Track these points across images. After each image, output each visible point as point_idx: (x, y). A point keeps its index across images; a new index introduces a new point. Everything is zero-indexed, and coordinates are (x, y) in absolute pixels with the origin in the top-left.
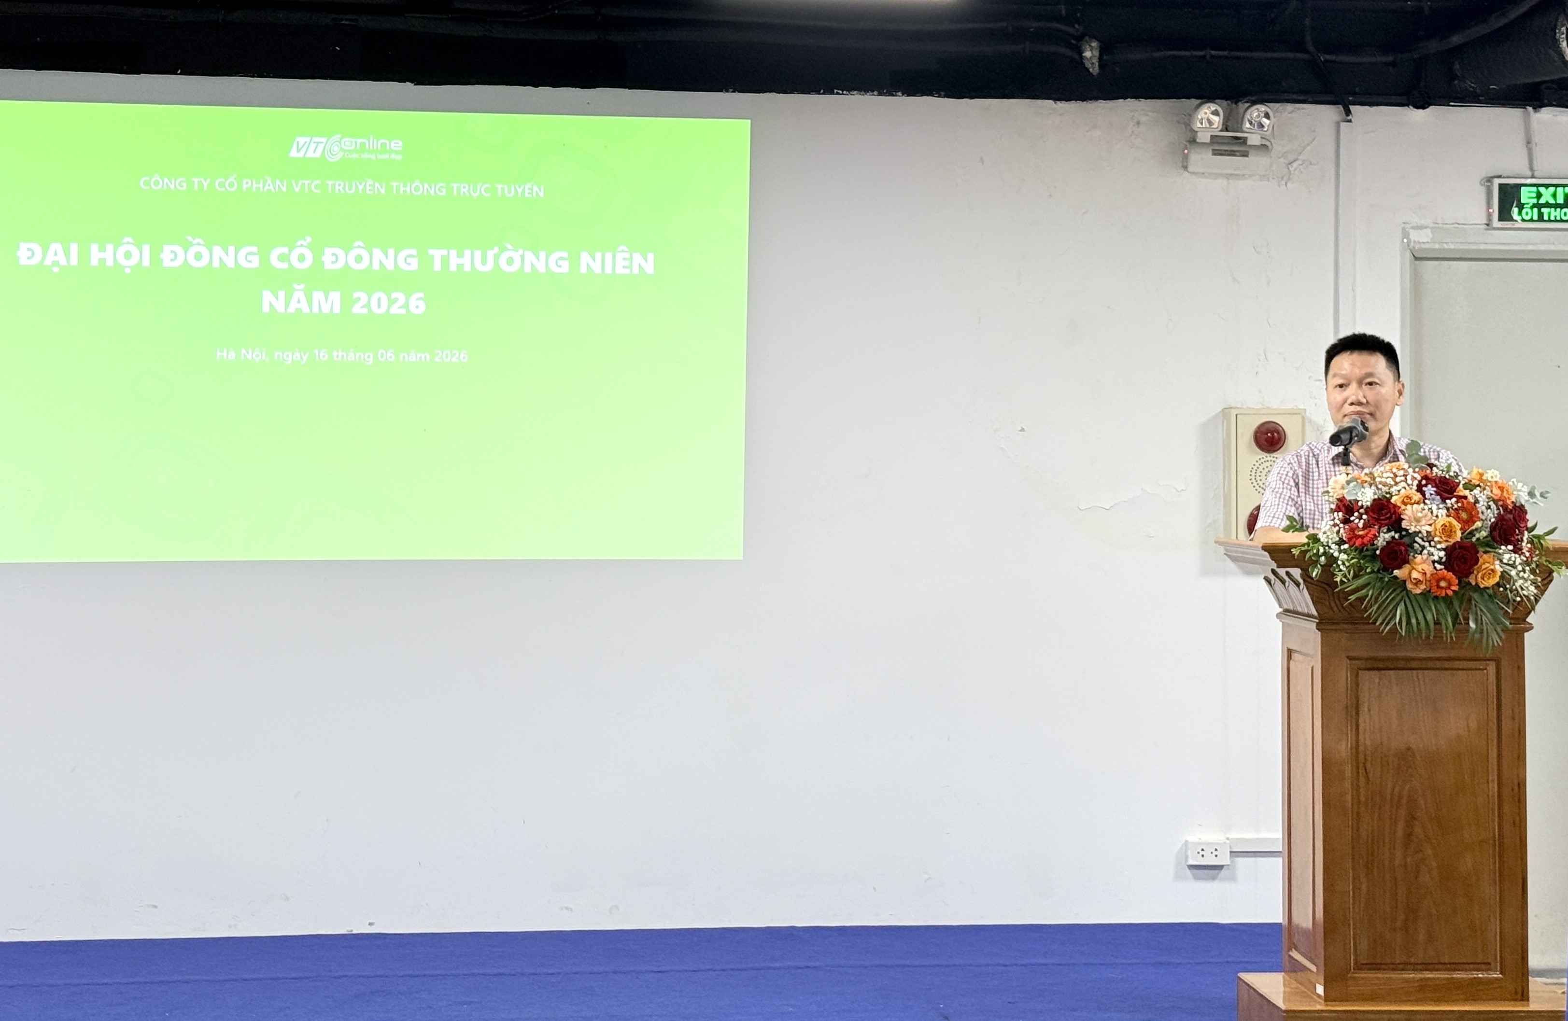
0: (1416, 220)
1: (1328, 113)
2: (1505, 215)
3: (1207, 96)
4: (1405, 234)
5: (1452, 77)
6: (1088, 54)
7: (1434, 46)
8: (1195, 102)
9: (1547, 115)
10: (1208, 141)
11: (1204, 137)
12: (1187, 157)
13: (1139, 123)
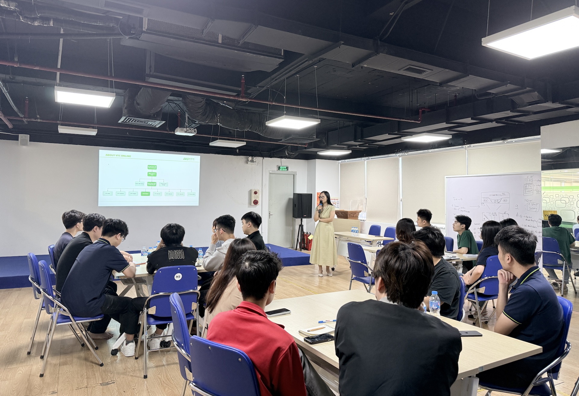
0: (270, 170)
1: (261, 158)
2: (279, 170)
3: (250, 156)
4: (269, 171)
5: (274, 155)
6: (237, 151)
7: (272, 152)
8: (248, 156)
9: (283, 159)
11: (249, 160)
12: (248, 162)
13: (242, 158)
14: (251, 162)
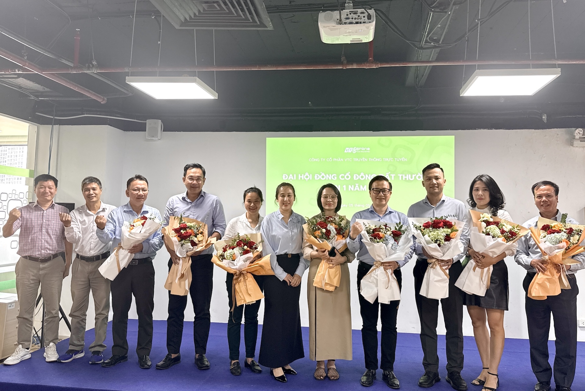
3: (577, 127)
6: (544, 117)
10: (578, 138)
12: (573, 143)
13: (558, 134)
14: (581, 141)
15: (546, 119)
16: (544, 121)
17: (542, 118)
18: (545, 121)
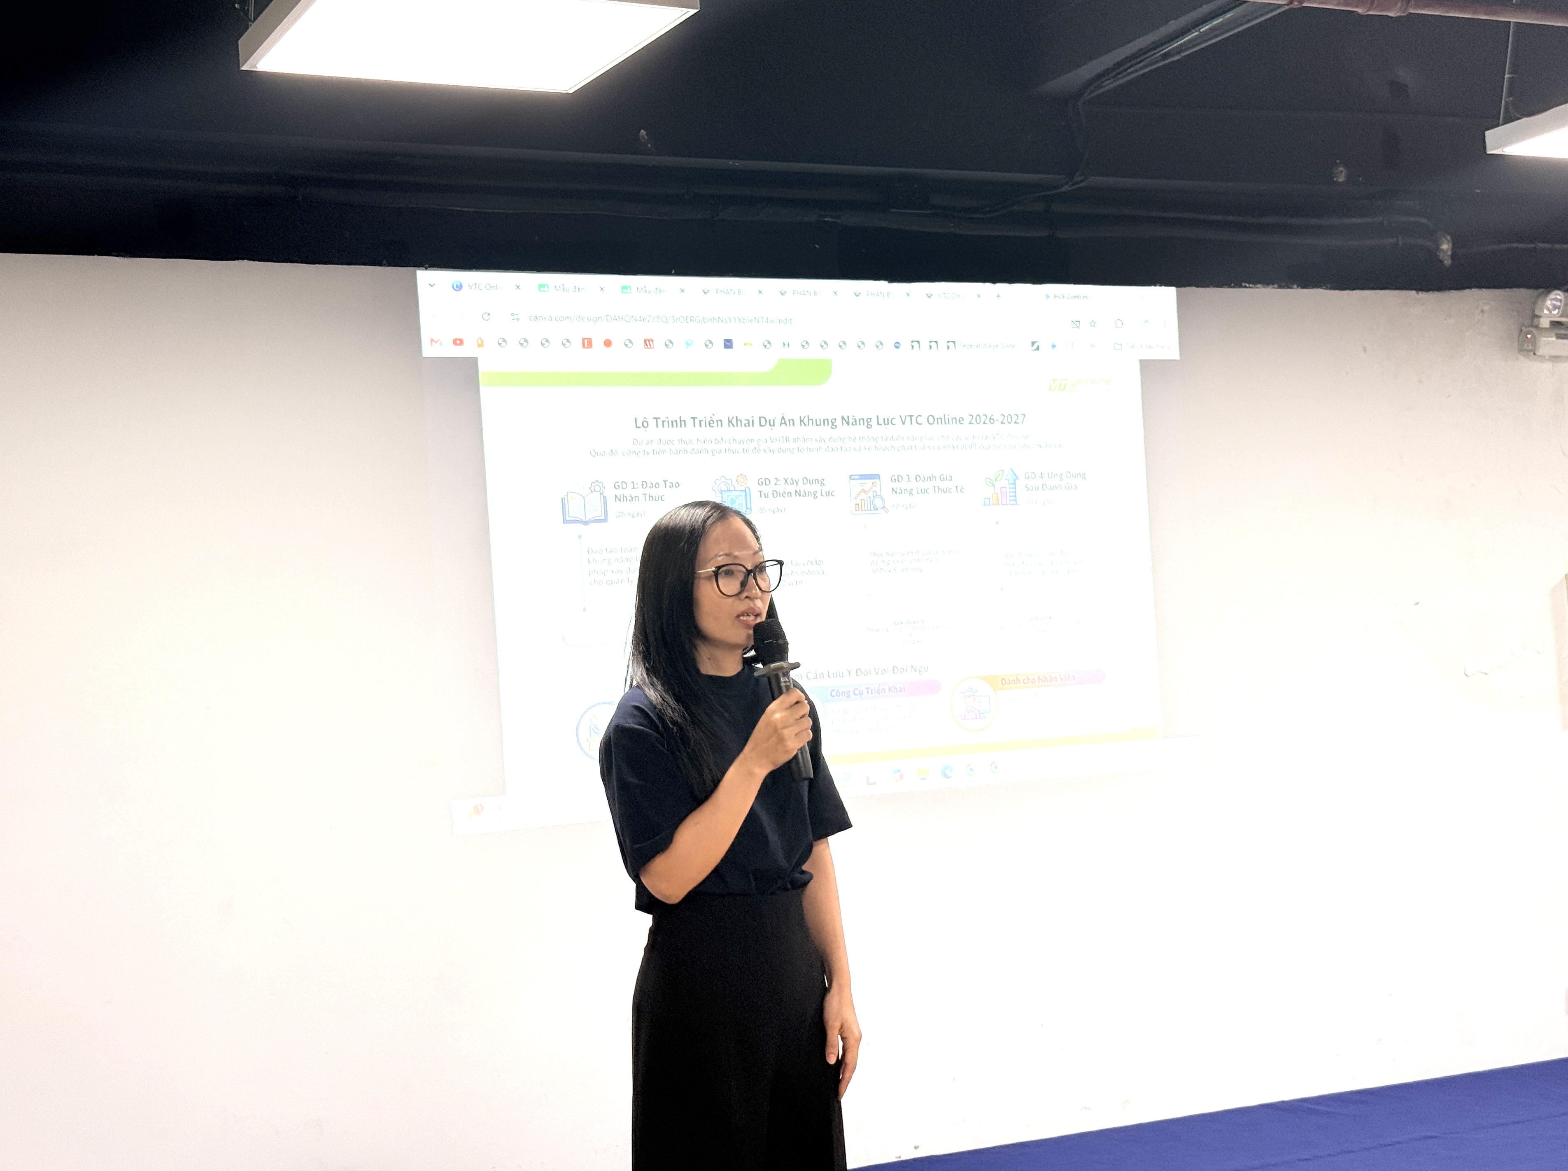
6: (1444, 247)
8: (1531, 293)
10: (1551, 326)
11: (1545, 323)
12: (1534, 341)
13: (1482, 311)
14: (1559, 337)
15: (1449, 253)
16: (1441, 262)
17: (1438, 248)
18: (1447, 262)
